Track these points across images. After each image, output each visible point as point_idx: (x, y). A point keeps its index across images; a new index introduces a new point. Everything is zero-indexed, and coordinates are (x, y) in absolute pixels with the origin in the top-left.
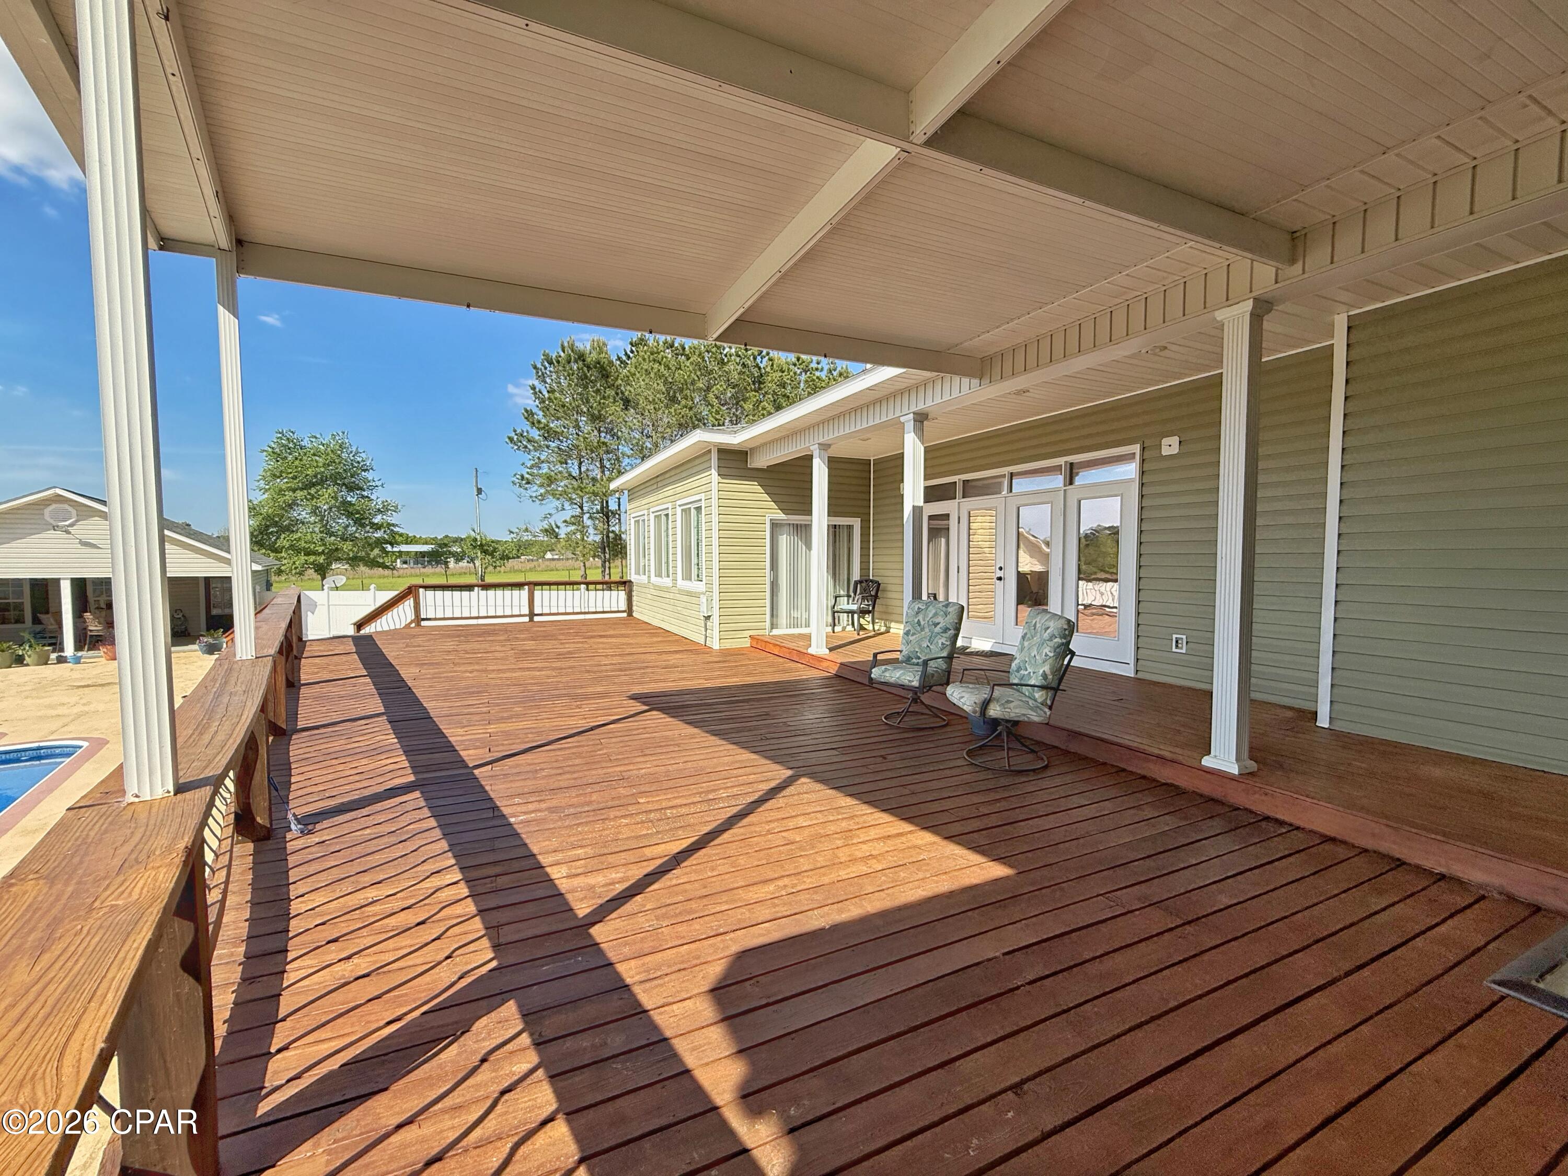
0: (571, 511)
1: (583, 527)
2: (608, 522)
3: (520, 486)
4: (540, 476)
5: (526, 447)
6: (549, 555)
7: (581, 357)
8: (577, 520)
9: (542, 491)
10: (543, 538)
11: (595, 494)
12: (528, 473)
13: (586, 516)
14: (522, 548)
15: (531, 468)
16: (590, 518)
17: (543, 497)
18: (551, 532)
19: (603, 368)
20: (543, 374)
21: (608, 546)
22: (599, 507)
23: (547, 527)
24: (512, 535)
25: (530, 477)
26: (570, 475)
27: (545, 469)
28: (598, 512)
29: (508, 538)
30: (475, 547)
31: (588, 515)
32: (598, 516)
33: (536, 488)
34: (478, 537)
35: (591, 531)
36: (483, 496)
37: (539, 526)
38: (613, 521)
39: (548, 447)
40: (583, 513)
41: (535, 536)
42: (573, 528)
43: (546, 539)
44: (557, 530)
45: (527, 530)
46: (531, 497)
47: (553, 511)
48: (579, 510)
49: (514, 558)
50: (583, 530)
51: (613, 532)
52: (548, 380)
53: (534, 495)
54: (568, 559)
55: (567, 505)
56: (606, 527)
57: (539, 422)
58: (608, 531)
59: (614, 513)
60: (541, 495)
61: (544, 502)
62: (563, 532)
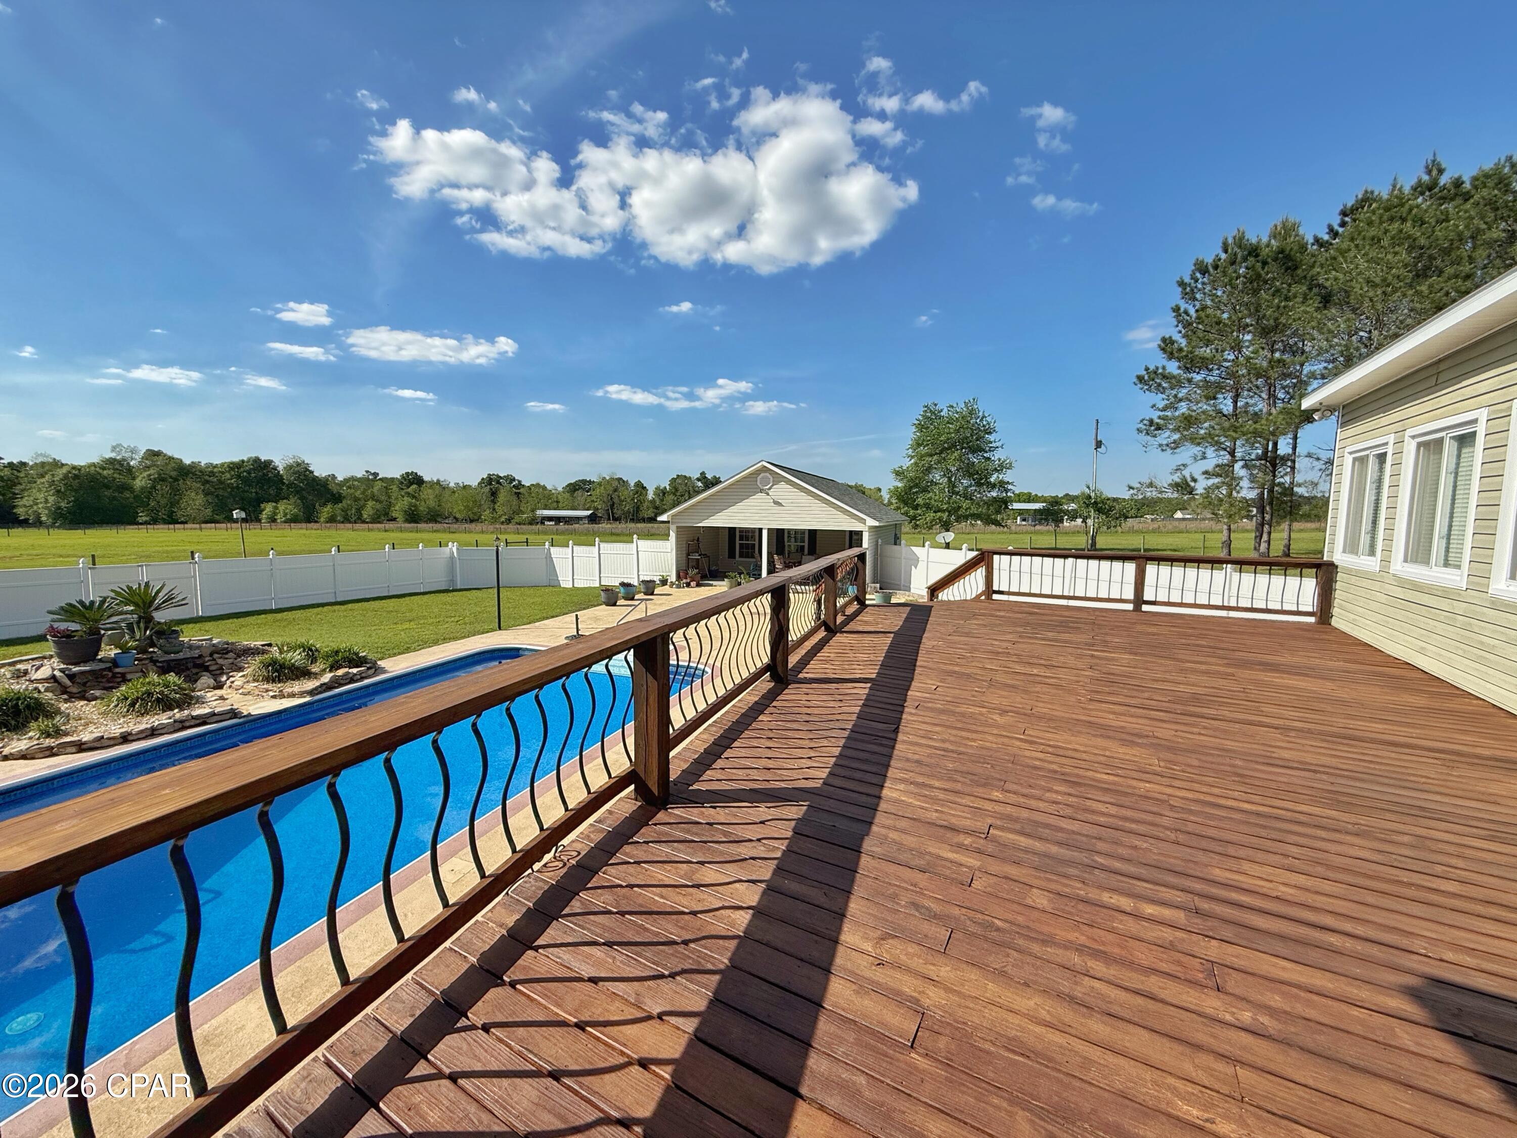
0: (1214, 458)
1: (1233, 478)
2: (1274, 472)
3: (1148, 434)
4: (1174, 418)
5: (1160, 385)
6: (1179, 515)
7: (1254, 251)
8: (1224, 471)
9: (1176, 436)
10: (1172, 495)
11: (1256, 434)
12: (1159, 417)
13: (1238, 466)
14: (1142, 507)
15: (1164, 410)
16: (1246, 466)
17: (1176, 445)
18: (1184, 487)
19: (1288, 257)
20: (1192, 290)
21: (1271, 504)
22: (1260, 452)
23: (1178, 480)
24: (1132, 491)
25: (1161, 422)
26: (1220, 412)
27: (1183, 408)
28: (1259, 458)
29: (1126, 495)
30: (1088, 506)
31: (1241, 463)
32: (1258, 463)
33: (1168, 433)
34: (1093, 495)
35: (1245, 483)
36: (1102, 449)
37: (1165, 479)
38: (1281, 470)
39: (1190, 381)
40: (1234, 461)
41: (1161, 492)
42: (1216, 480)
43: (1176, 495)
44: (1192, 484)
45: (1151, 485)
46: (1160, 445)
47: (1188, 461)
48: (1228, 457)
49: (1132, 517)
50: (1232, 482)
51: (1279, 484)
52: (1198, 296)
53: (1165, 442)
54: (1204, 519)
55: (1210, 452)
56: (1270, 477)
57: (1180, 350)
58: (1273, 485)
59: (1284, 459)
60: (1175, 442)
61: (1178, 450)
62: (1200, 487)
